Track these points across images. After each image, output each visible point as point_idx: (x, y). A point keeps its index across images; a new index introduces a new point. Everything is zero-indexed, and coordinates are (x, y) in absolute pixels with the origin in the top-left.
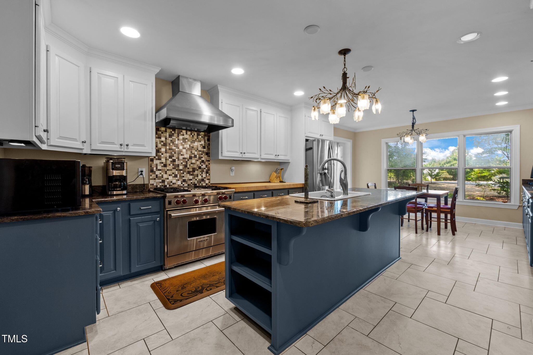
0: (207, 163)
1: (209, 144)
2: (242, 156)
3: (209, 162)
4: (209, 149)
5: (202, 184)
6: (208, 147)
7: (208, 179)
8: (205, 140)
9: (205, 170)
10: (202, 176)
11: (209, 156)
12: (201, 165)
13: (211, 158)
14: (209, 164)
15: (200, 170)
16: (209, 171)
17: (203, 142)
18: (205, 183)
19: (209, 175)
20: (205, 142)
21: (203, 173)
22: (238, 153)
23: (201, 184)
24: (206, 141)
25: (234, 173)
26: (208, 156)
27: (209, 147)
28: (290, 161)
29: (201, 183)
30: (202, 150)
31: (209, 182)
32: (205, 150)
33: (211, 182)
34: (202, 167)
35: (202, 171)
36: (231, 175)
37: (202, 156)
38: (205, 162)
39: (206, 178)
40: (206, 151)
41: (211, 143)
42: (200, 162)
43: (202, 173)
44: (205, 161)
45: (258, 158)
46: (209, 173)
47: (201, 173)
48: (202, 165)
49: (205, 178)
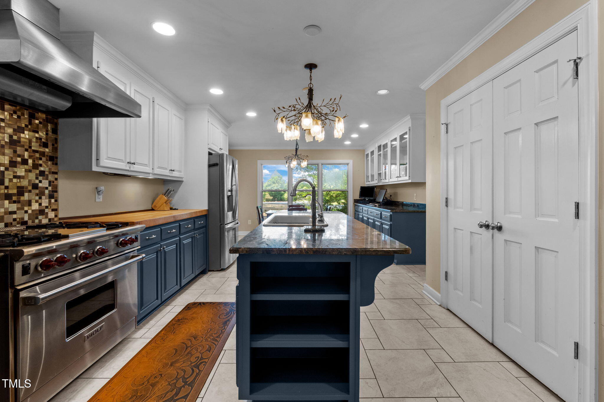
0: (51, 177)
1: (56, 139)
2: (130, 168)
3: (56, 176)
4: (55, 149)
5: (40, 221)
6: (53, 145)
7: (53, 210)
8: (47, 131)
9: (47, 192)
10: (40, 204)
11: (56, 164)
12: (37, 182)
13: (60, 167)
14: (56, 179)
15: (37, 191)
16: (55, 194)
17: (42, 134)
18: (47, 217)
19: (56, 201)
20: (47, 134)
21: (43, 197)
23: (37, 221)
24: (50, 133)
25: (101, 197)
26: (53, 164)
27: (56, 145)
28: (184, 180)
29: (37, 218)
30: (42, 149)
31: (56, 216)
32: (47, 150)
33: (60, 216)
34: (39, 186)
35: (41, 195)
36: (97, 200)
37: (41, 162)
38: (47, 175)
39: (49, 207)
40: (50, 154)
41: (60, 137)
42: (36, 174)
43: (40, 198)
44: (46, 173)
45: (149, 173)
46: (57, 197)
47: (37, 198)
48: (40, 182)
49: (47, 207)
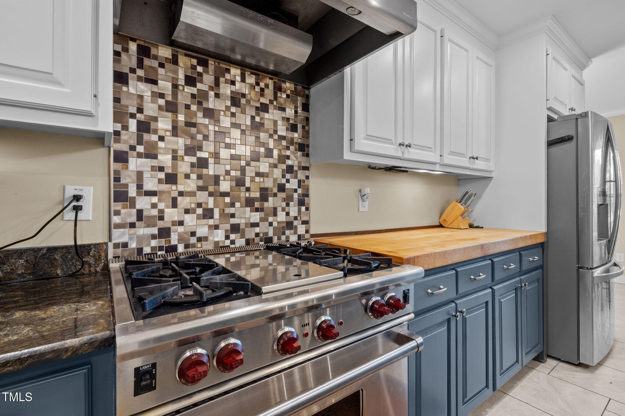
0: (301, 175)
1: (307, 119)
2: (403, 153)
3: (307, 173)
4: (306, 134)
5: (288, 237)
6: (303, 127)
7: (304, 223)
8: (296, 107)
9: (296, 196)
10: (288, 214)
11: (308, 155)
12: (284, 181)
13: (312, 159)
14: (307, 177)
15: (282, 195)
16: (306, 198)
17: (290, 112)
18: (295, 233)
19: (307, 209)
20: (296, 112)
21: (291, 204)
22: (392, 144)
23: (283, 238)
24: (300, 110)
25: (366, 203)
26: (303, 155)
27: (307, 128)
28: (493, 175)
29: (284, 233)
30: (290, 135)
31: (307, 231)
32: (296, 135)
33: (312, 232)
34: (286, 187)
35: (288, 200)
36: (361, 209)
37: (288, 153)
38: (297, 171)
39: (299, 218)
40: (300, 141)
41: (312, 115)
42: (283, 170)
43: (288, 205)
44: (295, 168)
45: (434, 164)
46: (308, 204)
47: (284, 204)
48: (288, 181)
49: (296, 218)
